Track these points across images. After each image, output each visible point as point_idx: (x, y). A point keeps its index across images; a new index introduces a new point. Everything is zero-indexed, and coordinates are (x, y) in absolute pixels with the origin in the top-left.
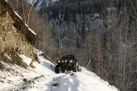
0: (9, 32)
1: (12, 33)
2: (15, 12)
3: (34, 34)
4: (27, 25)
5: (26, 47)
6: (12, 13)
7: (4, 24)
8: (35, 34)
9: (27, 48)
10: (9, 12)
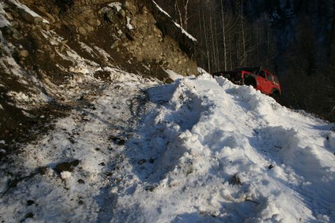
0: (150, 37)
1: (155, 37)
2: (158, 6)
3: (191, 39)
4: (178, 25)
5: (178, 61)
6: (152, 8)
7: (142, 25)
8: (194, 39)
9: (180, 62)
10: (148, 8)
